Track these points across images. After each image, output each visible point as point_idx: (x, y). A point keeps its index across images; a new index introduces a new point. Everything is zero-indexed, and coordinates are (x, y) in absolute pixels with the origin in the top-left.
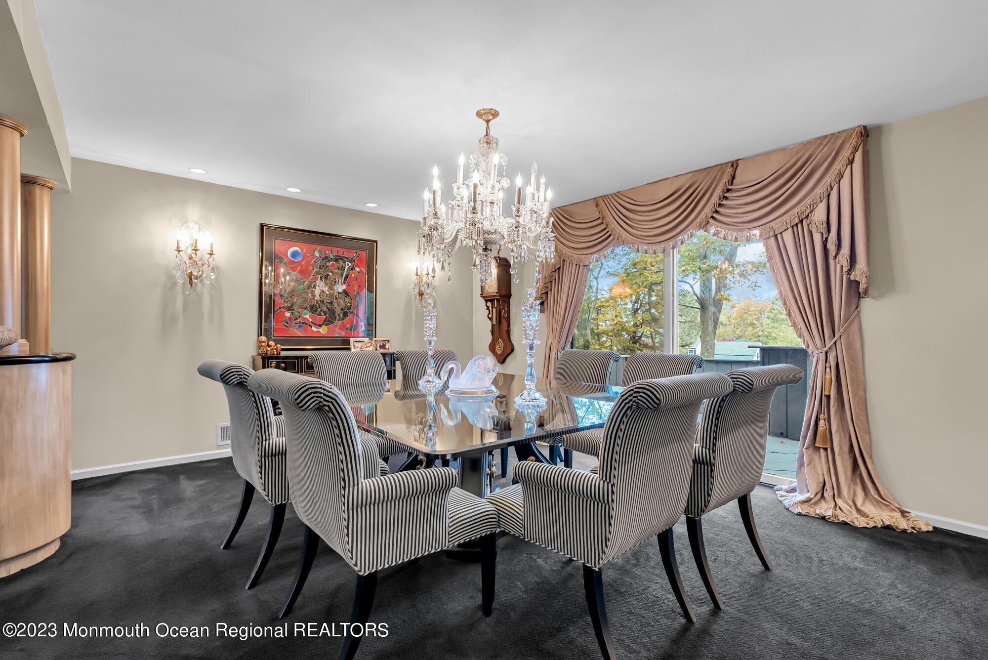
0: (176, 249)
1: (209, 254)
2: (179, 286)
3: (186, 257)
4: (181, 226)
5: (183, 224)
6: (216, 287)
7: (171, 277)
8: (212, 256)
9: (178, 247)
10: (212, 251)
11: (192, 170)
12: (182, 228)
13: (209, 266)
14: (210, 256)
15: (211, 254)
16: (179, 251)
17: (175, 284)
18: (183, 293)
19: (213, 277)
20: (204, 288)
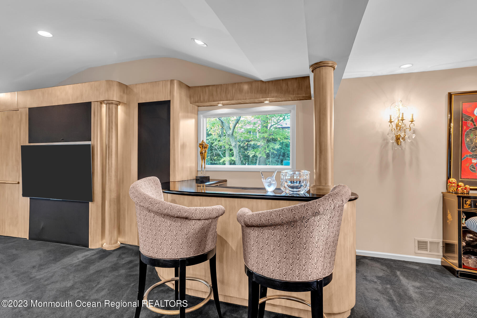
0: (389, 121)
1: (410, 121)
2: (390, 145)
3: (394, 126)
4: (391, 106)
5: (392, 104)
6: (415, 144)
7: (385, 139)
8: (413, 122)
9: (390, 120)
10: (413, 119)
11: (402, 67)
12: (392, 107)
13: (410, 129)
14: (411, 122)
15: (412, 122)
16: (391, 122)
17: (387, 143)
18: (392, 149)
19: (413, 137)
20: (405, 145)
